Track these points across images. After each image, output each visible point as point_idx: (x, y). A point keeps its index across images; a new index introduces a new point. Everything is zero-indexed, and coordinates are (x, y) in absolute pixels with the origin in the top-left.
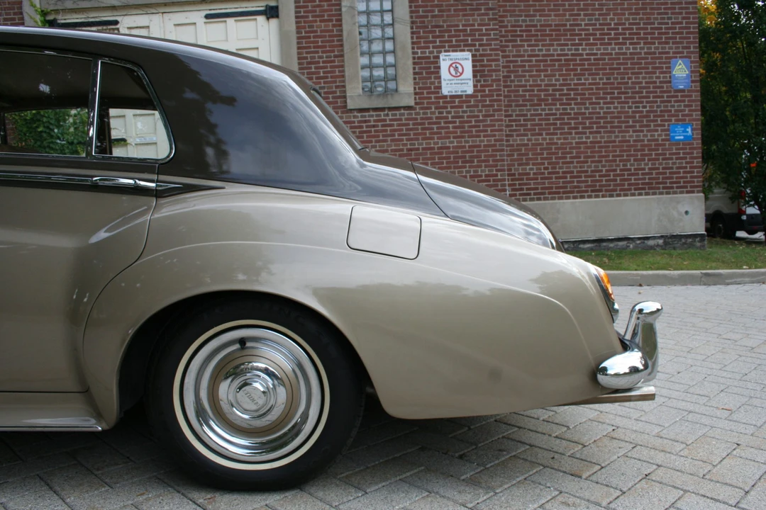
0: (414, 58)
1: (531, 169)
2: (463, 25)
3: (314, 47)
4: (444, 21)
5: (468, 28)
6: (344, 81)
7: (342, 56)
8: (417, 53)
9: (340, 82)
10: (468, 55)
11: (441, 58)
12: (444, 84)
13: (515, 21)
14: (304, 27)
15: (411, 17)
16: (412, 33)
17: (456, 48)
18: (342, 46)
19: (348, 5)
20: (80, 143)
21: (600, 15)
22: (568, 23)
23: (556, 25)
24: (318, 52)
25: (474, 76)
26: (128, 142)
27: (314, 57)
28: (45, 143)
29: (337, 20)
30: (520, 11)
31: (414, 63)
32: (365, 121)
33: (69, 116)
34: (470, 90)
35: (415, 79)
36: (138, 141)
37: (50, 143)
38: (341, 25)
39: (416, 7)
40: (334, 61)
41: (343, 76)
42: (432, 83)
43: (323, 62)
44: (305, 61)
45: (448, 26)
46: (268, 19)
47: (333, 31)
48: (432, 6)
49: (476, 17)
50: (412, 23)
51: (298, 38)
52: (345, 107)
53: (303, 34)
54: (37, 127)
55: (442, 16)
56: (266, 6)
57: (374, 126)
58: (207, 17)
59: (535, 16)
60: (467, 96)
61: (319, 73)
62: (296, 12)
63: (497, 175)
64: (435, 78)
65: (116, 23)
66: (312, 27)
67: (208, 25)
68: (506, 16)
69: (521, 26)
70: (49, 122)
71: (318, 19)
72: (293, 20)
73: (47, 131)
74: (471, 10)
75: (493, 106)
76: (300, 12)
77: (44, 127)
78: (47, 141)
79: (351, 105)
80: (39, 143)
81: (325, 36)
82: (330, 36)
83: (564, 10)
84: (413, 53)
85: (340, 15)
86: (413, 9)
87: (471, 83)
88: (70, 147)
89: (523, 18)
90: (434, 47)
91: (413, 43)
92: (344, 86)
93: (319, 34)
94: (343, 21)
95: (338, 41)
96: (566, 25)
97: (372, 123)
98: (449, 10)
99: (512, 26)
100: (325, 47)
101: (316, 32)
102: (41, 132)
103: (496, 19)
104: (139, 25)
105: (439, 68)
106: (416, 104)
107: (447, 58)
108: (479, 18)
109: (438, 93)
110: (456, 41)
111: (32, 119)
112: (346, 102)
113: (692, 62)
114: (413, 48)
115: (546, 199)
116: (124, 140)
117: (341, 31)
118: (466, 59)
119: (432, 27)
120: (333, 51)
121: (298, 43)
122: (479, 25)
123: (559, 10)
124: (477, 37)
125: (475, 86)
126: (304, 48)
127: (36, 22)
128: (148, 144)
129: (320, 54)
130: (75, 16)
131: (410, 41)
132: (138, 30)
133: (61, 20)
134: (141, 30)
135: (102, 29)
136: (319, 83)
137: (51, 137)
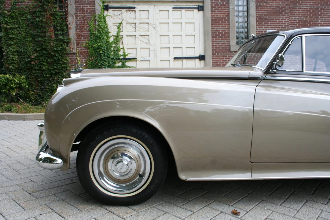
0: (257, 31)
2: (276, 19)
3: (218, 24)
4: (269, 17)
5: (278, 21)
6: (229, 39)
7: (229, 29)
8: (258, 29)
9: (228, 39)
13: (295, 19)
14: (214, 16)
15: (256, 15)
16: (257, 21)
17: (273, 28)
18: (229, 24)
19: (232, 8)
20: (116, 59)
21: (326, 17)
22: (314, 20)
23: (309, 21)
24: (219, 26)
26: (137, 59)
27: (218, 29)
28: (102, 58)
29: (228, 14)
30: (296, 14)
31: (257, 34)
33: (112, 47)
36: (142, 59)
38: (229, 16)
39: (258, 10)
40: (226, 31)
41: (229, 37)
43: (222, 31)
44: (214, 30)
45: (270, 19)
46: (199, 11)
47: (225, 18)
48: (264, 11)
49: (281, 16)
50: (257, 17)
51: (212, 20)
52: (230, 50)
53: (214, 19)
54: (100, 51)
55: (268, 15)
56: (199, 6)
58: (173, 8)
59: (302, 17)
61: (219, 35)
62: (211, 9)
65: (134, 8)
66: (218, 16)
67: (174, 12)
68: (291, 16)
69: (296, 21)
70: (104, 49)
71: (220, 13)
72: (210, 12)
73: (104, 53)
74: (279, 13)
76: (213, 9)
77: (102, 51)
78: (103, 57)
80: (99, 58)
81: (222, 20)
82: (224, 20)
83: (313, 15)
84: (257, 29)
85: (229, 12)
86: (257, 11)
88: (112, 61)
89: (297, 17)
90: (264, 27)
92: (229, 41)
93: (220, 19)
94: (230, 14)
95: (228, 22)
96: (313, 21)
98: (271, 13)
99: (293, 21)
100: (222, 24)
101: (219, 18)
102: (101, 53)
103: (288, 17)
108: (282, 16)
110: (273, 26)
111: (97, 48)
112: (230, 48)
114: (257, 27)
116: (136, 59)
117: (229, 18)
119: (264, 19)
120: (226, 26)
121: (212, 22)
122: (282, 19)
123: (311, 15)
124: (281, 24)
126: (214, 24)
127: (100, 6)
128: (146, 61)
129: (220, 27)
130: (117, 4)
131: (256, 24)
132: (144, 12)
133: (111, 5)
134: (145, 11)
135: (128, 10)
136: (220, 39)
137: (105, 56)
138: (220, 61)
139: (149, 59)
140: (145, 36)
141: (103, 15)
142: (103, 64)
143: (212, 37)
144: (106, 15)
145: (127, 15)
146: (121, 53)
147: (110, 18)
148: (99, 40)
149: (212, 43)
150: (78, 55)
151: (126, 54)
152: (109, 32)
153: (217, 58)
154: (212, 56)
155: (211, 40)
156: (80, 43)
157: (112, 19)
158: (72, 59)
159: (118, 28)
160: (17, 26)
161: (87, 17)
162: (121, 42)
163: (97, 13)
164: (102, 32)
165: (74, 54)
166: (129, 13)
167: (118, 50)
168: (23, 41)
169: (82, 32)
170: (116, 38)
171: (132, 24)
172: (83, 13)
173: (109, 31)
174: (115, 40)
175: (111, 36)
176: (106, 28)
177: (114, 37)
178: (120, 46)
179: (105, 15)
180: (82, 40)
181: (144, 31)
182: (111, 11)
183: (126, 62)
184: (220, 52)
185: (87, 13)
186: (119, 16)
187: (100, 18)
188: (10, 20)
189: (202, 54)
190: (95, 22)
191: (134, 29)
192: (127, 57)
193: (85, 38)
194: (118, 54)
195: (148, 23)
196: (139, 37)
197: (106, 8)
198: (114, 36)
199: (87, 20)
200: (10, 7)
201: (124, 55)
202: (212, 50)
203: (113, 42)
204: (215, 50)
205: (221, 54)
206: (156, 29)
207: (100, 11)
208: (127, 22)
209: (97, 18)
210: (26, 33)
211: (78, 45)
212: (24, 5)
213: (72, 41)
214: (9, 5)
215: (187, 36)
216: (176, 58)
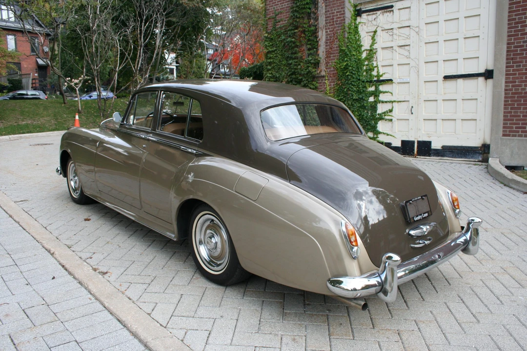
20: (368, 81)
26: (394, 81)
27: (522, 18)
28: (349, 82)
33: (364, 65)
36: (399, 81)
37: (352, 81)
44: (514, 21)
51: (510, 4)
54: (347, 72)
65: (392, 6)
70: (353, 70)
73: (351, 75)
77: (350, 72)
80: (347, 82)
88: (363, 84)
102: (348, 75)
104: (405, 7)
111: (344, 68)
116: (391, 80)
121: (510, 8)
126: (514, 11)
127: (351, 12)
128: (404, 83)
130: (371, 5)
132: (403, 10)
133: (364, 8)
134: (406, 9)
135: (385, 12)
136: (524, 38)
137: (353, 78)
138: (522, 78)
139: (408, 80)
140: (405, 46)
141: (355, 24)
142: (350, 89)
143: (509, 36)
144: (359, 23)
145: (382, 19)
146: (374, 73)
147: (363, 25)
148: (347, 57)
149: (508, 48)
150: (327, 78)
151: (381, 74)
152: (362, 46)
153: (515, 74)
154: (507, 71)
155: (505, 42)
156: (329, 63)
157: (366, 26)
158: (321, 83)
159: (373, 38)
160: (275, 49)
161: (337, 28)
162: (375, 57)
163: (347, 21)
164: (350, 47)
165: (324, 77)
166: (386, 14)
167: (371, 70)
168: (279, 65)
169: (331, 48)
170: (370, 53)
171: (389, 31)
172: (332, 25)
173: (362, 44)
174: (368, 56)
175: (364, 51)
176: (359, 40)
177: (368, 52)
178: (373, 64)
179: (357, 23)
180: (332, 59)
181: (404, 38)
182: (364, 16)
183: (379, 85)
184: (521, 62)
185: (337, 24)
186: (373, 22)
187: (350, 29)
188: (269, 43)
189: (490, 68)
190: (345, 34)
191: (391, 38)
192: (381, 78)
193: (335, 56)
194: (371, 75)
195: (409, 26)
196: (398, 49)
197: (358, 13)
198: (367, 50)
199: (336, 33)
200: (271, 28)
201: (378, 76)
202: (507, 59)
203: (366, 59)
204: (512, 59)
205: (524, 66)
206: (420, 35)
207: (350, 19)
208: (383, 29)
209: (347, 29)
210: (282, 55)
211: (327, 65)
212: (282, 24)
213: (321, 61)
214: (271, 27)
215: (466, 40)
216: (446, 78)
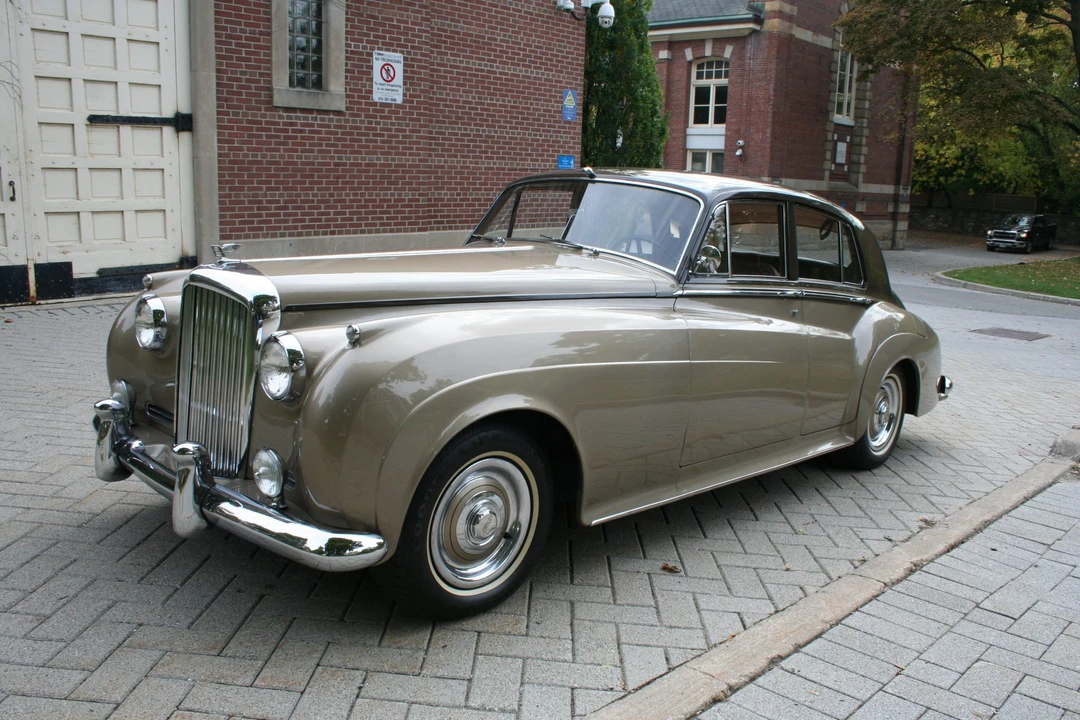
0: (347, 52)
1: (446, 194)
2: (398, 21)
3: (236, 16)
4: (380, 12)
5: (402, 25)
6: (270, 69)
7: (269, 34)
8: (350, 46)
9: (265, 68)
10: (399, 56)
11: (375, 56)
12: (375, 87)
13: (442, 24)
16: (347, 20)
17: (388, 47)
18: (269, 20)
21: (512, 32)
22: (486, 36)
23: (476, 36)
24: (240, 24)
25: (405, 83)
27: (235, 30)
30: (447, 13)
31: (347, 58)
32: (292, 124)
34: (399, 100)
35: (346, 77)
40: (258, 40)
41: (269, 62)
42: (364, 86)
43: (247, 38)
44: (224, 32)
45: (383, 18)
49: (410, 13)
50: (348, 6)
52: (270, 102)
55: (378, 5)
57: (301, 131)
59: (459, 22)
60: (397, 106)
61: (240, 52)
63: (418, 200)
64: (367, 80)
68: (435, 17)
69: (446, 31)
74: (406, 4)
75: (419, 120)
79: (278, 101)
81: (249, 4)
82: (255, 4)
83: (484, 21)
84: (348, 45)
87: (401, 91)
89: (449, 22)
90: (367, 42)
91: (347, 32)
92: (270, 75)
95: (265, 13)
96: (484, 38)
97: (299, 127)
99: (438, 29)
100: (249, 18)
103: (428, 20)
105: (372, 68)
106: (347, 108)
107: (380, 57)
108: (412, 14)
109: (368, 98)
112: (271, 96)
113: (578, 95)
114: (347, 39)
115: (457, 228)
118: (398, 62)
119: (368, 16)
120: (258, 26)
121: (216, 6)
122: (412, 23)
123: (480, 20)
124: (410, 37)
125: (404, 95)
126: (224, 14)
129: (243, 27)
131: (344, 29)
136: (240, 66)
138: (242, 136)
143: (218, 57)
149: (218, 78)
153: (232, 128)
154: (218, 120)
155: (214, 67)
184: (240, 108)
189: (185, 110)
202: (218, 99)
204: (226, 100)
205: (245, 115)
215: (132, 45)
216: (95, 120)
